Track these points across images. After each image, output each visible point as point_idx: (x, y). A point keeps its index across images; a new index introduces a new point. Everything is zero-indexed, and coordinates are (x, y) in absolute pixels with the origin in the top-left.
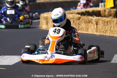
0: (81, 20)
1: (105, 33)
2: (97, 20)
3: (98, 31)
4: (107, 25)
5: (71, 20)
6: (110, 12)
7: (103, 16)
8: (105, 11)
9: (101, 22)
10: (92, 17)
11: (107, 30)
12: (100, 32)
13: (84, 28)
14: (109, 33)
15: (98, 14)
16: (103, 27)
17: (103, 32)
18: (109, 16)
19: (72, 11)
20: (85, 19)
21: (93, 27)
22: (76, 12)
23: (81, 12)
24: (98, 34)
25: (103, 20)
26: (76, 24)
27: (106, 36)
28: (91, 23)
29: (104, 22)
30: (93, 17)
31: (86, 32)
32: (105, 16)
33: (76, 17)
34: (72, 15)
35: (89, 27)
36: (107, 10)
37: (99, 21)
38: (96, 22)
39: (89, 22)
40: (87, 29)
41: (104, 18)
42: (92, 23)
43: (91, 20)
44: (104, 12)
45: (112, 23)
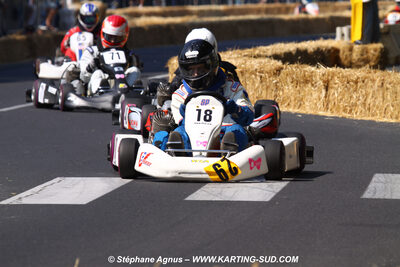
0: (282, 74)
1: (351, 111)
2: (328, 75)
3: (330, 106)
4: (355, 91)
5: (256, 75)
6: (364, 51)
7: (346, 63)
8: (351, 49)
9: (337, 81)
10: (313, 69)
11: (356, 105)
12: (334, 110)
13: (293, 98)
14: (361, 112)
15: (331, 58)
16: (344, 95)
17: (345, 110)
18: (362, 63)
19: (260, 51)
20: (294, 73)
21: (315, 95)
22: (269, 53)
23: (283, 52)
24: (328, 114)
25: (343, 77)
26: (267, 88)
27: (352, 121)
28: (310, 85)
29: (348, 82)
30: (317, 67)
31: (296, 111)
32: (351, 65)
33: (268, 68)
34: (257, 60)
35: (304, 96)
36: (357, 48)
37: (332, 77)
38: (324, 82)
39: (306, 82)
40: (300, 102)
41: (346, 72)
42: (313, 85)
43: (311, 76)
44: (347, 53)
45: (370, 84)
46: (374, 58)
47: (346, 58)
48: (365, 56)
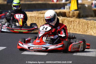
1: (69, 30)
2: (63, 19)
4: (71, 24)
5: (42, 19)
6: (73, 13)
7: (68, 16)
8: (69, 12)
9: (66, 21)
11: (71, 28)
14: (72, 31)
15: (64, 15)
18: (72, 17)
19: (43, 12)
25: (67, 20)
29: (69, 22)
30: (60, 17)
32: (69, 17)
34: (42, 15)
36: (71, 12)
37: (64, 20)
38: (62, 21)
41: (69, 19)
44: (68, 13)
45: (75, 22)
46: (76, 15)
47: (68, 15)
48: (74, 15)
